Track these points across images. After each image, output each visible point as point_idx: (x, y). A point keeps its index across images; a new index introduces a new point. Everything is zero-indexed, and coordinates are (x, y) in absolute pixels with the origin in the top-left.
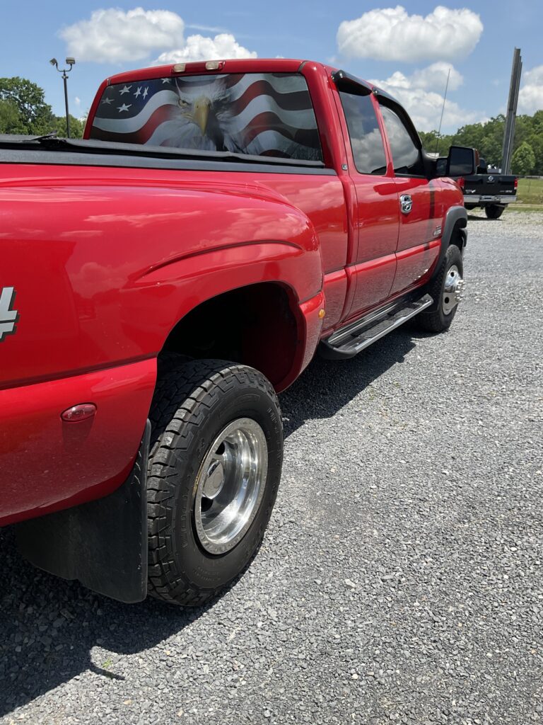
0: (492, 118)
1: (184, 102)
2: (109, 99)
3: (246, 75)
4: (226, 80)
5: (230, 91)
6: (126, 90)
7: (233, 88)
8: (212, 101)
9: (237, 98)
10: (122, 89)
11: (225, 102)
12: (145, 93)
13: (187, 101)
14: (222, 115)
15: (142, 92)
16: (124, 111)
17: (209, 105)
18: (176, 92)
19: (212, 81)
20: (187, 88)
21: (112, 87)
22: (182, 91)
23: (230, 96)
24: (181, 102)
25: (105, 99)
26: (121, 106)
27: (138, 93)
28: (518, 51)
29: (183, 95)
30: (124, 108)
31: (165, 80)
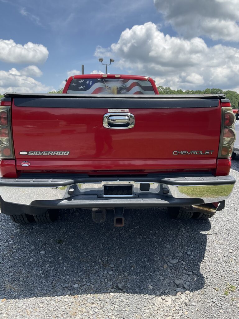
0: (59, 90)
1: (107, 87)
2: (74, 84)
3: (130, 80)
4: (123, 81)
5: (125, 84)
6: (82, 81)
7: (126, 83)
8: (118, 87)
9: (128, 87)
10: (80, 81)
11: (123, 88)
12: (91, 83)
13: (109, 86)
14: (123, 92)
15: (89, 82)
16: (82, 88)
17: (118, 88)
18: (104, 83)
19: (118, 81)
20: (108, 83)
21: (75, 80)
22: (106, 83)
23: (125, 86)
24: (106, 87)
25: (72, 84)
26: (80, 87)
27: (88, 82)
28: (83, 66)
29: (107, 84)
30: (82, 87)
31: (99, 79)
